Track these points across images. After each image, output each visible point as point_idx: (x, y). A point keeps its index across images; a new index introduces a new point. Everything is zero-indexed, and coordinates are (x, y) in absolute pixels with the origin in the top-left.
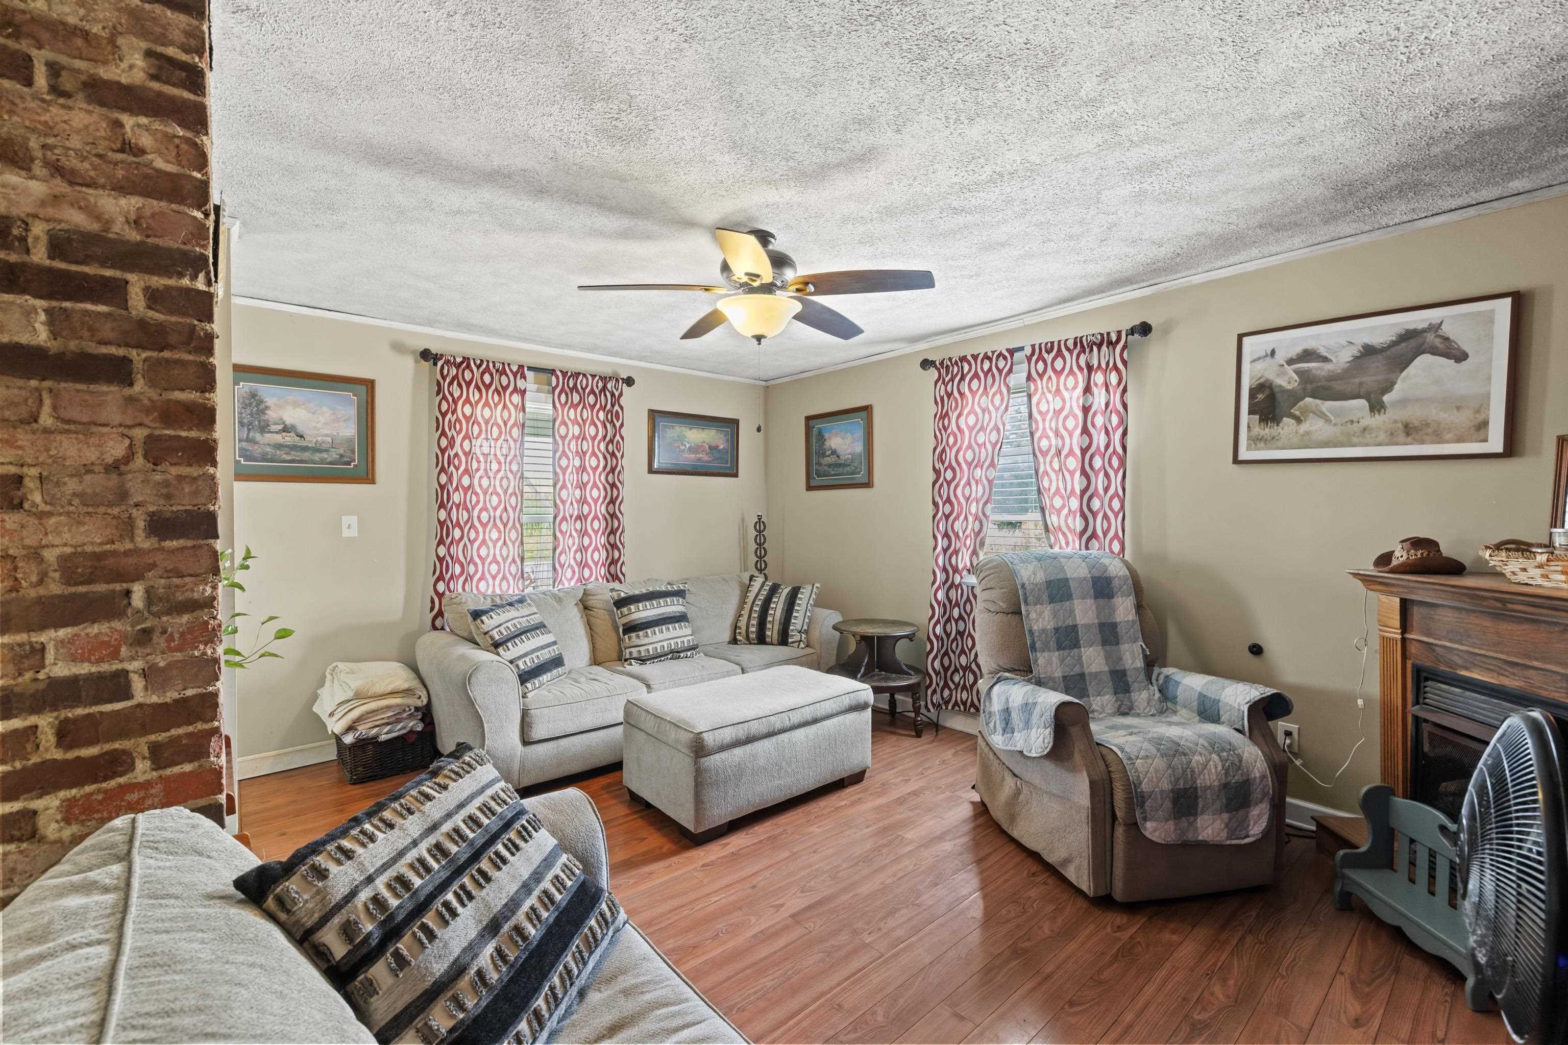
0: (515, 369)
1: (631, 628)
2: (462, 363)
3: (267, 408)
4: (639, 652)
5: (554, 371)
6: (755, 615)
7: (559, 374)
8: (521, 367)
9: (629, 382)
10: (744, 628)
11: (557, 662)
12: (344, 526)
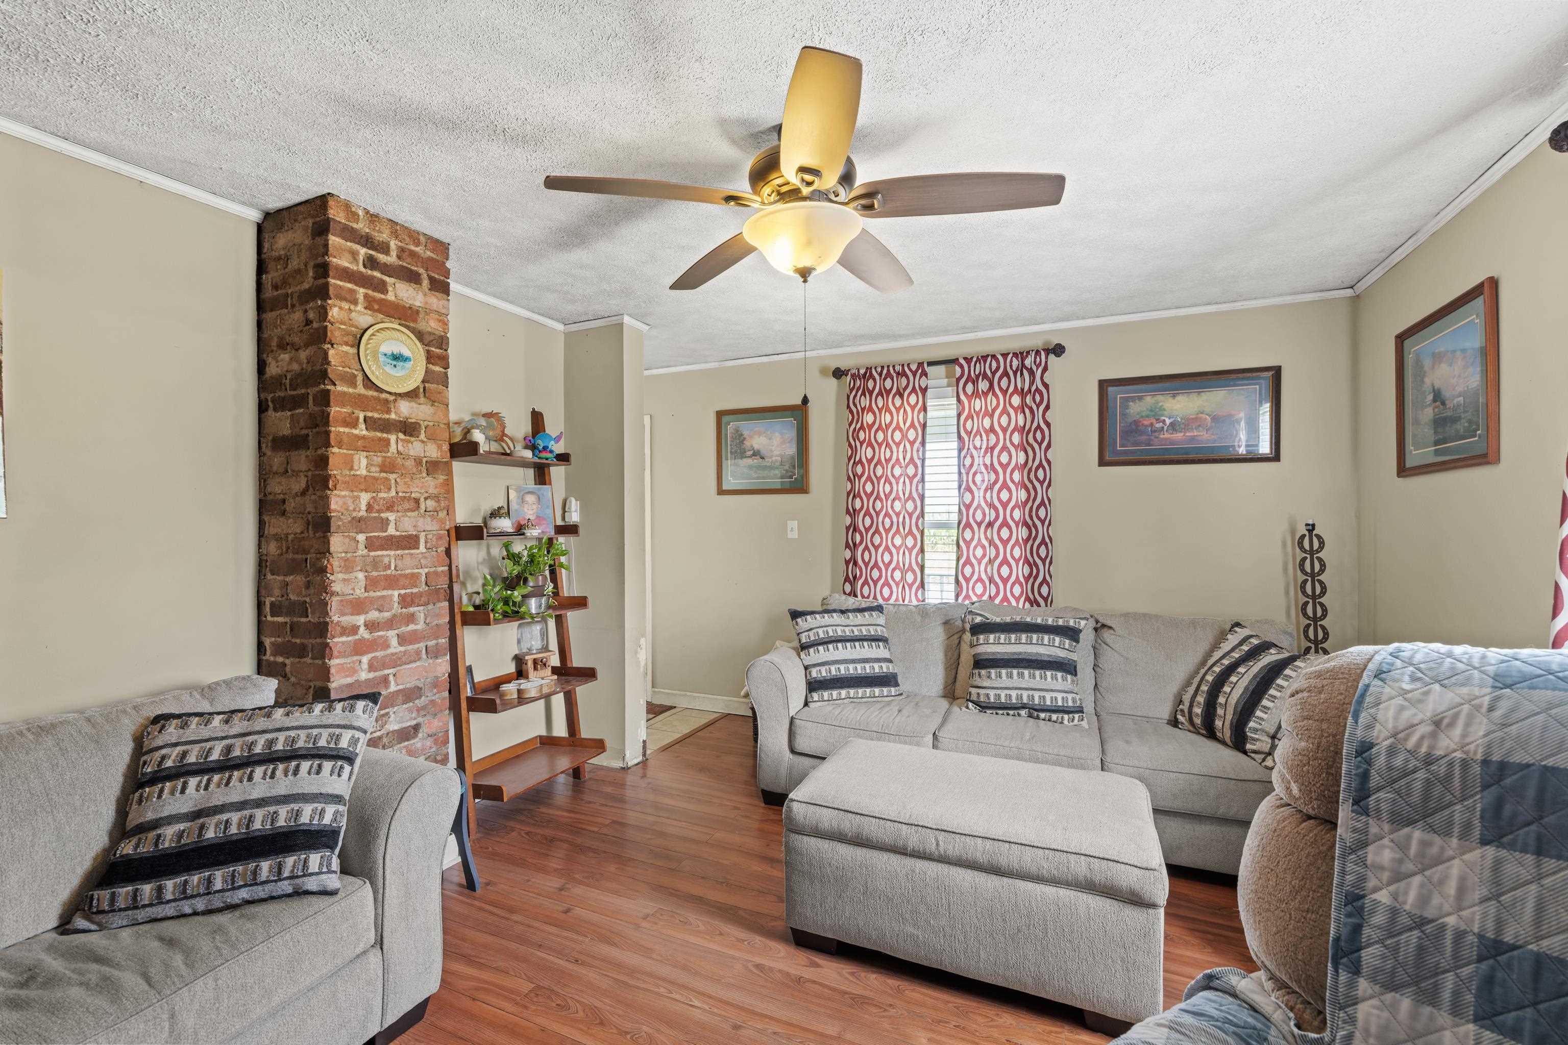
0: (914, 367)
1: (981, 663)
2: (866, 373)
3: (745, 439)
4: (988, 695)
5: (957, 359)
6: (1204, 688)
7: (962, 362)
8: (920, 364)
9: (1058, 350)
10: (1187, 704)
11: (888, 680)
12: (789, 529)
